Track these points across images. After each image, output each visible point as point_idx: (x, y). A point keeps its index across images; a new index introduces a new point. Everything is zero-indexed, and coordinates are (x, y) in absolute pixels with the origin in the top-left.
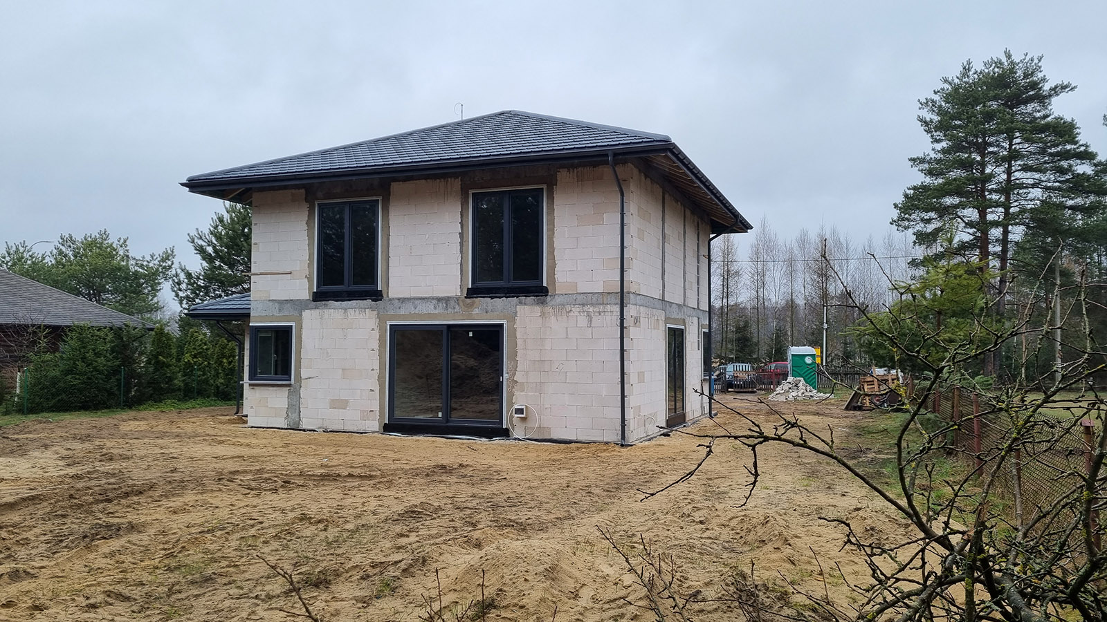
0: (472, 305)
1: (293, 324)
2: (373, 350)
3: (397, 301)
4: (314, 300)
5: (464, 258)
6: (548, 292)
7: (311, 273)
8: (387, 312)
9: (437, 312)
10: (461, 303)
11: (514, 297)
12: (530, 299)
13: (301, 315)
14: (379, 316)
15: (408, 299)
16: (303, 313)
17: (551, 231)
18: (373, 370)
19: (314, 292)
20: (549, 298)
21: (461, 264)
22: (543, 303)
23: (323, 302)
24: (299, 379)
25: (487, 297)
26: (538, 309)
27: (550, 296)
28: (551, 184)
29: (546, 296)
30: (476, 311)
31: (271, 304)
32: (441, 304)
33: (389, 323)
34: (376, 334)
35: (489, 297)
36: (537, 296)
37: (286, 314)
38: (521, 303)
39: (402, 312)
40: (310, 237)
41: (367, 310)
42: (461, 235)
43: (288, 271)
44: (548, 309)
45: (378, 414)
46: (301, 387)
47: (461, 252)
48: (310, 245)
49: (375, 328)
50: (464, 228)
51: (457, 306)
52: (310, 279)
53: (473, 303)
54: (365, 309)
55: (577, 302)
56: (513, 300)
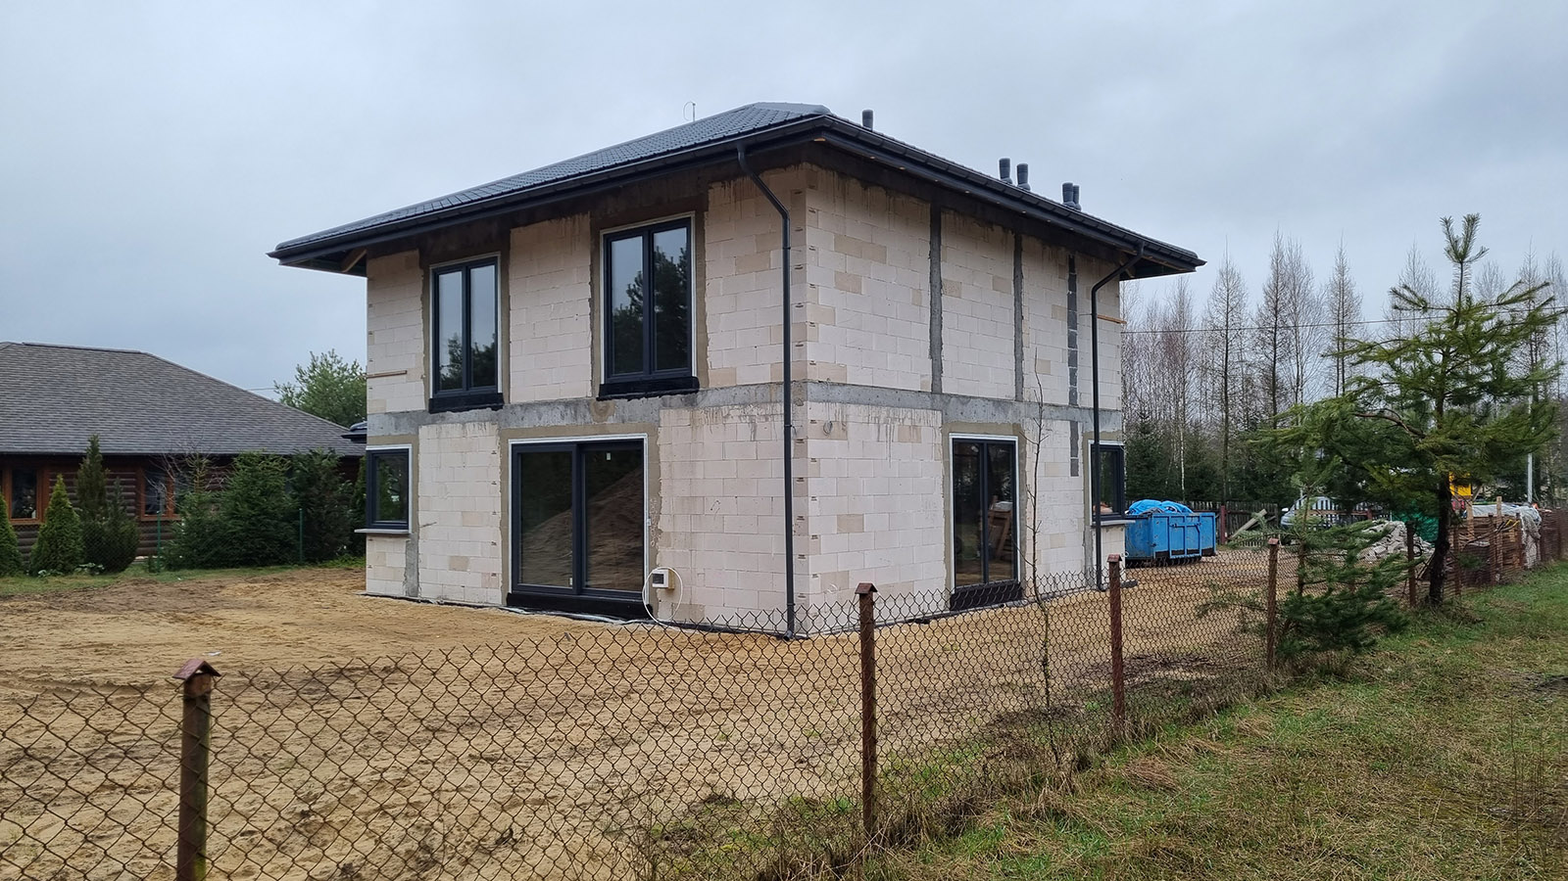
0: (605, 411)
1: (409, 447)
2: (494, 483)
3: (519, 408)
4: (431, 411)
5: (595, 338)
6: (698, 386)
7: (427, 372)
8: (509, 425)
9: (564, 423)
10: (593, 409)
11: (655, 396)
12: (677, 399)
13: (417, 433)
14: (500, 432)
15: (531, 404)
16: (420, 430)
17: (702, 285)
18: (494, 513)
19: (430, 400)
20: (699, 396)
21: (592, 348)
22: (693, 404)
23: (441, 414)
24: (417, 528)
25: (623, 397)
26: (686, 414)
27: (702, 391)
28: (701, 209)
29: (697, 392)
30: (611, 420)
31: (387, 417)
32: (569, 411)
33: (511, 442)
34: (497, 459)
35: (626, 397)
36: (685, 393)
37: (402, 432)
38: (664, 405)
39: (526, 425)
40: (425, 319)
41: (487, 424)
42: (592, 301)
43: (404, 369)
44: (700, 414)
45: (500, 579)
46: (419, 537)
47: (592, 329)
48: (426, 331)
49: (496, 449)
50: (596, 291)
51: (588, 414)
52: (425, 381)
53: (607, 407)
54: (485, 421)
55: (737, 401)
56: (656, 401)
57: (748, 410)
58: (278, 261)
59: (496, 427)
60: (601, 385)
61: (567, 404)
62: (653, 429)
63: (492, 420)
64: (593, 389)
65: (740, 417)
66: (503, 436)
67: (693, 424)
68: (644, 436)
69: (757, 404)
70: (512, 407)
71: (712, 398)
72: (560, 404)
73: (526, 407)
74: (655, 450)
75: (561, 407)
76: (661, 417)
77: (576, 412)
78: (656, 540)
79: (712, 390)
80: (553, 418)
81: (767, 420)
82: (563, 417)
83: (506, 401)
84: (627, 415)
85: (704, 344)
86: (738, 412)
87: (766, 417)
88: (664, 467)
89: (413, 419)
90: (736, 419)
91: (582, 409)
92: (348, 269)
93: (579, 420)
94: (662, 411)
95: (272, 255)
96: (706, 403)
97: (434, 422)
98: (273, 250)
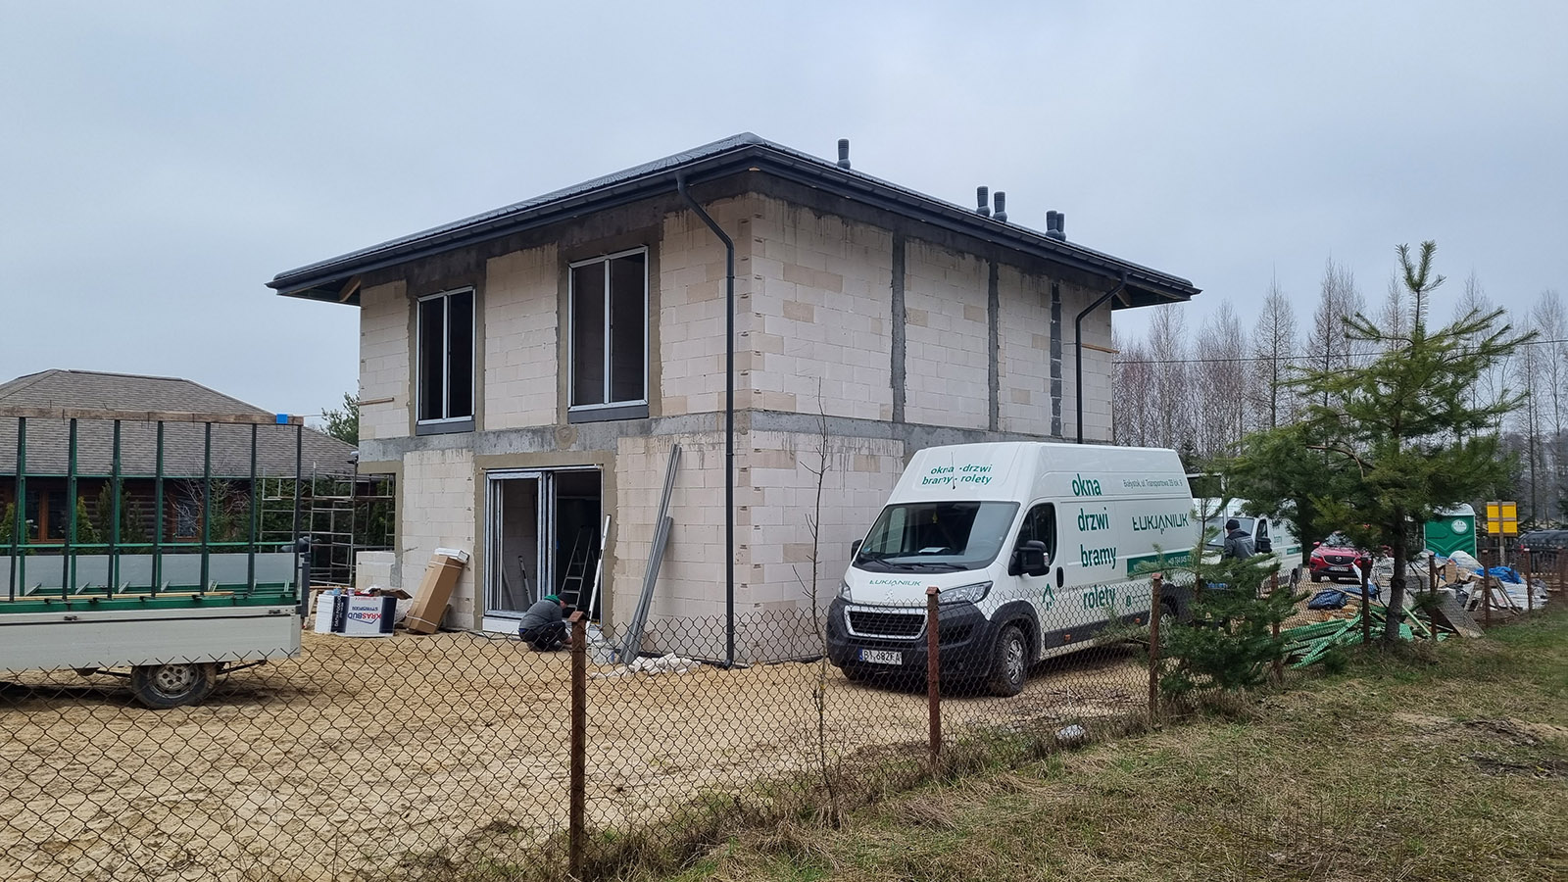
0: (569, 438)
1: (396, 470)
2: (469, 509)
3: (492, 435)
4: (415, 438)
5: (561, 366)
7: (412, 399)
8: (483, 451)
10: (558, 436)
12: (633, 427)
13: (404, 459)
14: (474, 458)
15: (503, 431)
16: (405, 455)
17: (657, 315)
18: (469, 538)
19: (414, 427)
20: (653, 425)
21: (558, 376)
22: (647, 432)
24: (400, 551)
27: (656, 420)
29: (651, 420)
30: (573, 447)
31: (376, 444)
32: (536, 439)
34: (473, 486)
37: (390, 457)
38: (622, 433)
39: (498, 451)
40: (411, 346)
41: (464, 450)
42: (558, 331)
43: (391, 397)
44: (653, 442)
45: (473, 604)
46: (402, 561)
47: (558, 356)
48: (411, 359)
49: (472, 476)
50: (562, 321)
51: (553, 441)
52: (411, 408)
53: (570, 436)
54: (461, 446)
55: (688, 429)
56: (614, 429)
57: (697, 438)
58: (276, 291)
59: (471, 453)
60: (567, 411)
61: (534, 431)
62: (612, 457)
63: (467, 445)
64: (559, 417)
65: (689, 445)
66: (477, 464)
67: (647, 451)
69: (705, 433)
71: (664, 426)
72: (528, 431)
73: (498, 434)
74: (612, 481)
75: (530, 435)
76: (619, 445)
77: (542, 439)
79: (664, 419)
80: (524, 446)
81: (714, 448)
82: (531, 444)
83: (481, 427)
84: (588, 443)
85: (658, 373)
86: (688, 441)
87: (713, 445)
88: (620, 495)
89: (401, 445)
90: (686, 448)
91: (548, 436)
92: (345, 299)
93: (546, 447)
94: (619, 439)
95: (270, 285)
96: (658, 431)
97: (417, 448)
98: (271, 280)
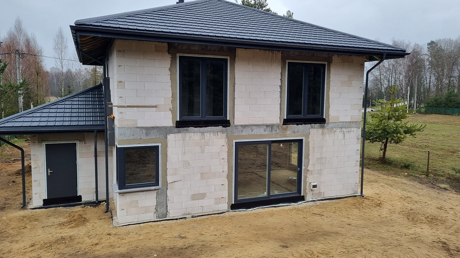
0: (286, 129)
1: (160, 145)
2: (223, 159)
3: (240, 127)
4: (177, 127)
5: (282, 101)
6: (325, 121)
7: (174, 107)
8: (233, 133)
9: (266, 133)
10: (280, 128)
11: (308, 124)
12: (317, 125)
13: (166, 138)
14: (227, 137)
15: (248, 125)
16: (168, 136)
17: (329, 88)
18: (223, 172)
19: (177, 122)
21: (280, 105)
22: (323, 127)
23: (185, 128)
24: (166, 184)
25: (295, 124)
26: (320, 130)
27: (327, 123)
28: (330, 62)
29: (325, 123)
30: (288, 132)
31: (138, 130)
32: (268, 129)
33: (234, 141)
34: (226, 149)
35: (296, 124)
36: (320, 123)
37: (153, 137)
38: (312, 127)
39: (244, 133)
40: (172, 80)
41: (219, 133)
42: (281, 87)
43: (154, 104)
44: (325, 130)
45: (227, 199)
46: (167, 189)
47: (281, 97)
48: (173, 86)
49: (225, 144)
50: (283, 82)
51: (278, 130)
52: (173, 111)
53: (287, 128)
54: (218, 132)
55: (339, 126)
56: (309, 126)
57: (343, 129)
59: (225, 135)
60: (284, 119)
61: (267, 126)
62: (307, 136)
63: (222, 132)
64: (280, 120)
65: (340, 132)
66: (229, 139)
67: (323, 133)
68: (303, 138)
70: (236, 126)
71: (330, 125)
72: (264, 125)
74: (308, 143)
75: (265, 127)
77: (272, 129)
78: (307, 173)
79: (331, 123)
80: (261, 131)
82: (265, 131)
83: (231, 123)
84: (296, 131)
85: (328, 108)
86: (339, 130)
87: (348, 132)
88: (311, 148)
89: (165, 131)
90: (338, 132)
91: (275, 128)
93: (273, 132)
94: (311, 129)
96: (328, 127)
97: (179, 132)
